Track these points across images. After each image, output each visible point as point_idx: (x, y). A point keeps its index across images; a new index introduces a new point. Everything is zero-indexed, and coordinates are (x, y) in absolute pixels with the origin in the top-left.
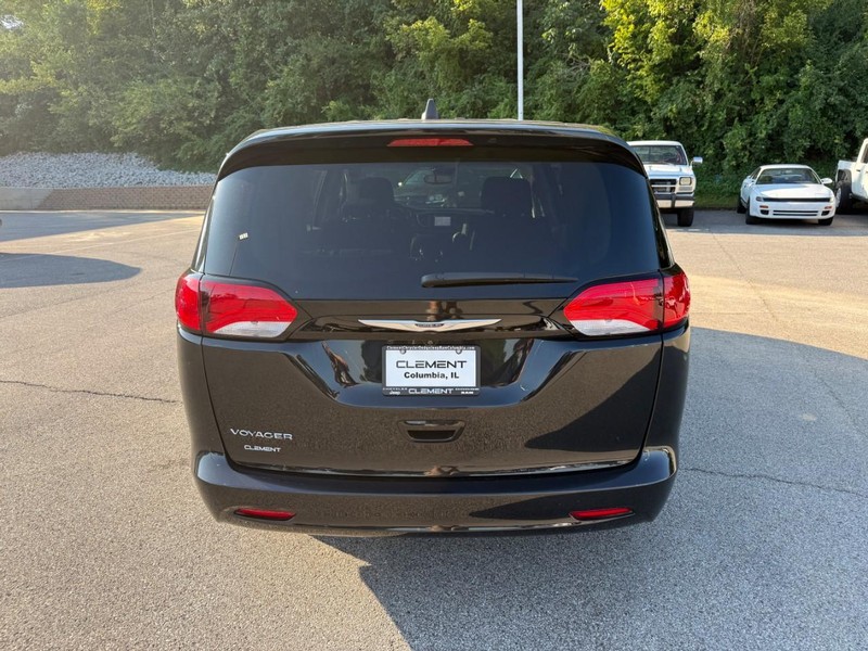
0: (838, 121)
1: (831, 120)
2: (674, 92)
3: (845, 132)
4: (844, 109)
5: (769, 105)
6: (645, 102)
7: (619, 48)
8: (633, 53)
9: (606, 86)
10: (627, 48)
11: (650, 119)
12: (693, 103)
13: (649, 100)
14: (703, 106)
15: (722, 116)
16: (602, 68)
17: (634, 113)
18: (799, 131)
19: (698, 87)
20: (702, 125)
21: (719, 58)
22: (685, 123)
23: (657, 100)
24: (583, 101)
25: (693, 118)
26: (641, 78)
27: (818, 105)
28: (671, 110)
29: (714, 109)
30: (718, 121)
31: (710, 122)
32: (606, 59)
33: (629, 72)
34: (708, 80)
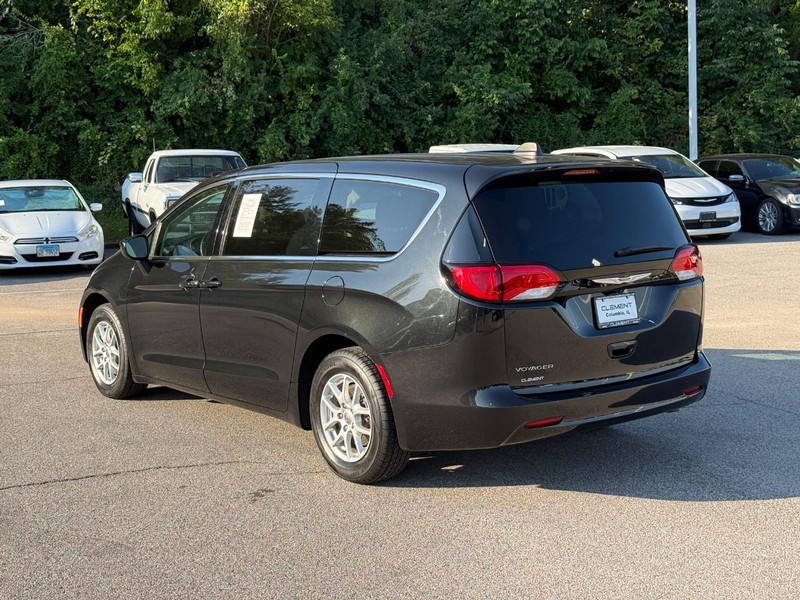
0: (384, 125)
1: (376, 123)
2: (179, 80)
3: (393, 138)
4: (388, 109)
5: (303, 102)
6: (140, 92)
7: (87, 11)
8: (108, 18)
9: (71, 65)
10: (98, 12)
11: (150, 116)
12: (211, 96)
13: (146, 89)
14: (224, 102)
15: (249, 115)
16: (61, 37)
17: (119, 106)
18: (346, 137)
19: (211, 73)
20: (225, 127)
21: (236, 37)
22: (201, 123)
23: (158, 90)
24: (40, 83)
25: (211, 117)
26: (127, 55)
27: (363, 105)
28: (181, 105)
29: (238, 105)
30: (245, 121)
31: (235, 121)
32: (67, 26)
33: (106, 45)
34: (226, 66)
